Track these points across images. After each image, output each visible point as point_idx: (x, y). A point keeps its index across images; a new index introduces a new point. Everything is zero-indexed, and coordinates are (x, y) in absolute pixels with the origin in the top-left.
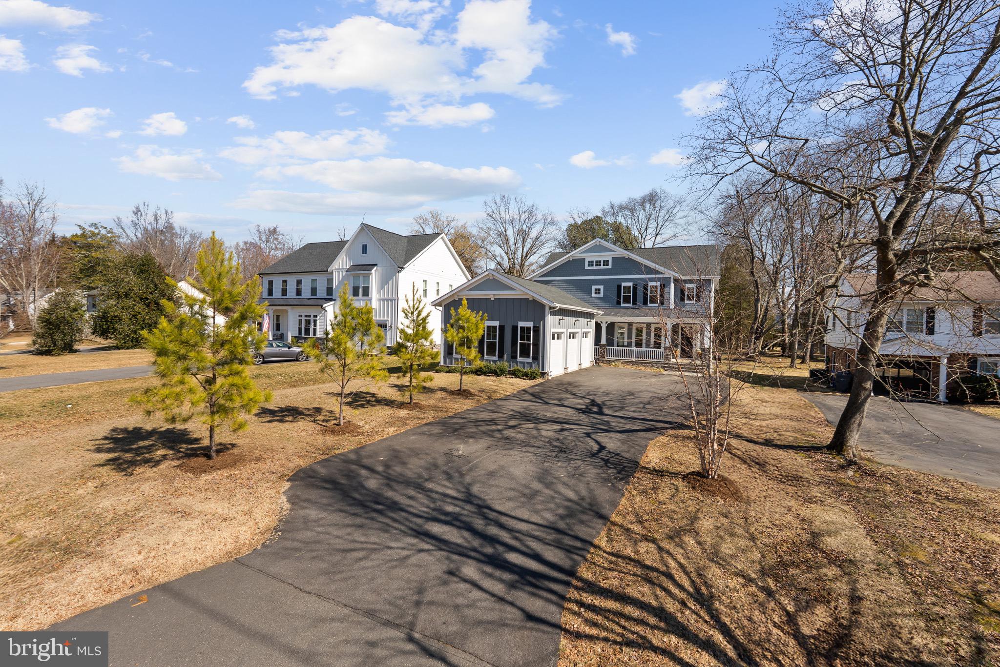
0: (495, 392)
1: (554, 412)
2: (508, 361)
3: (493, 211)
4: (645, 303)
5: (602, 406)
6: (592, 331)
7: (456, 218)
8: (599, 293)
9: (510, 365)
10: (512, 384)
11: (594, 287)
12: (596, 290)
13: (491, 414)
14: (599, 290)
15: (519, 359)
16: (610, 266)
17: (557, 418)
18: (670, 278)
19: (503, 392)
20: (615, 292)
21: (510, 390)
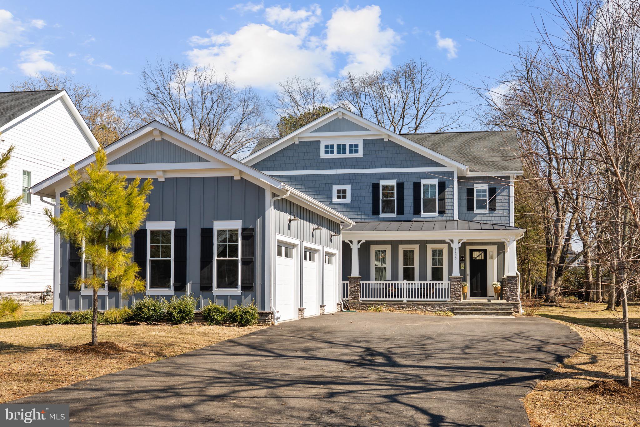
0: (170, 345)
1: (302, 369)
2: (196, 296)
3: (158, 88)
4: (417, 211)
5: (389, 355)
6: (338, 252)
7: (92, 91)
8: (344, 197)
9: (199, 302)
10: (205, 334)
11: (335, 188)
12: (339, 191)
13: (164, 379)
14: (344, 191)
15: (216, 291)
16: (360, 154)
17: (313, 377)
18: (452, 173)
19: (187, 345)
20: (370, 195)
21: (201, 343)
